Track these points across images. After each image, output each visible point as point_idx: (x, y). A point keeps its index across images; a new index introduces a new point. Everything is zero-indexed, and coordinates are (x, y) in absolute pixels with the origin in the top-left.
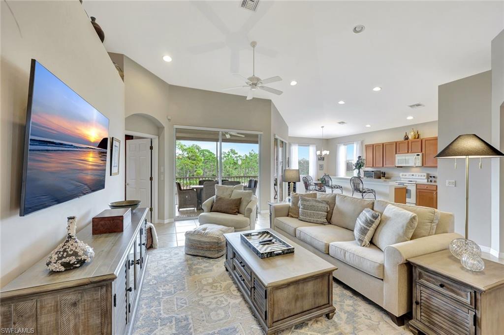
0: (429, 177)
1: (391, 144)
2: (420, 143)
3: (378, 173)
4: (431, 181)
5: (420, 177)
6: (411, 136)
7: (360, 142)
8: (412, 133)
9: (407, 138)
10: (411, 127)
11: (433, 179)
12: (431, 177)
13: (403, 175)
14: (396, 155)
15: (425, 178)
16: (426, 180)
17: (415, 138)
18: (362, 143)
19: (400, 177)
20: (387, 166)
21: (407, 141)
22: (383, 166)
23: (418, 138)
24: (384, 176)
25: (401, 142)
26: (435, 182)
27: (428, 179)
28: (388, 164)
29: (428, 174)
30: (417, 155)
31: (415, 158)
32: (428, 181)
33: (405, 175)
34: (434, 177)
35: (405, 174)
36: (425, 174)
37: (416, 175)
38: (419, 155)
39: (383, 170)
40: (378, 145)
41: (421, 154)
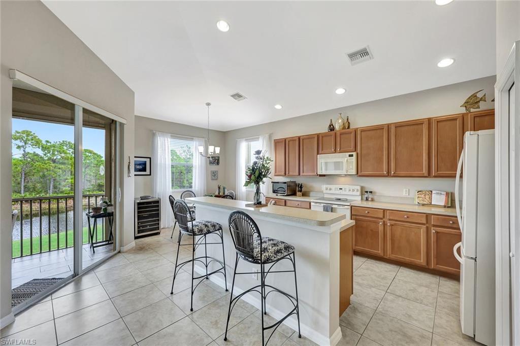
0: (364, 192)
1: (310, 137)
2: (353, 135)
3: (293, 184)
4: (367, 199)
5: (351, 193)
6: (338, 125)
7: (267, 136)
8: (340, 121)
9: (332, 128)
10: (339, 111)
11: (370, 196)
12: (367, 192)
13: (327, 189)
14: (318, 156)
15: (359, 193)
16: (360, 198)
17: (344, 128)
18: (270, 137)
19: (322, 192)
20: (305, 174)
21: (332, 132)
22: (299, 175)
23: (349, 128)
24: (301, 191)
25: (324, 135)
26: (373, 200)
27: (362, 194)
28: (306, 171)
29: (362, 188)
30: (349, 156)
31: (347, 160)
32: (362, 199)
33: (330, 189)
34: (371, 192)
35: (329, 186)
36: (359, 188)
37: (345, 189)
38: (352, 156)
39: (299, 180)
40: (292, 140)
41: (354, 154)
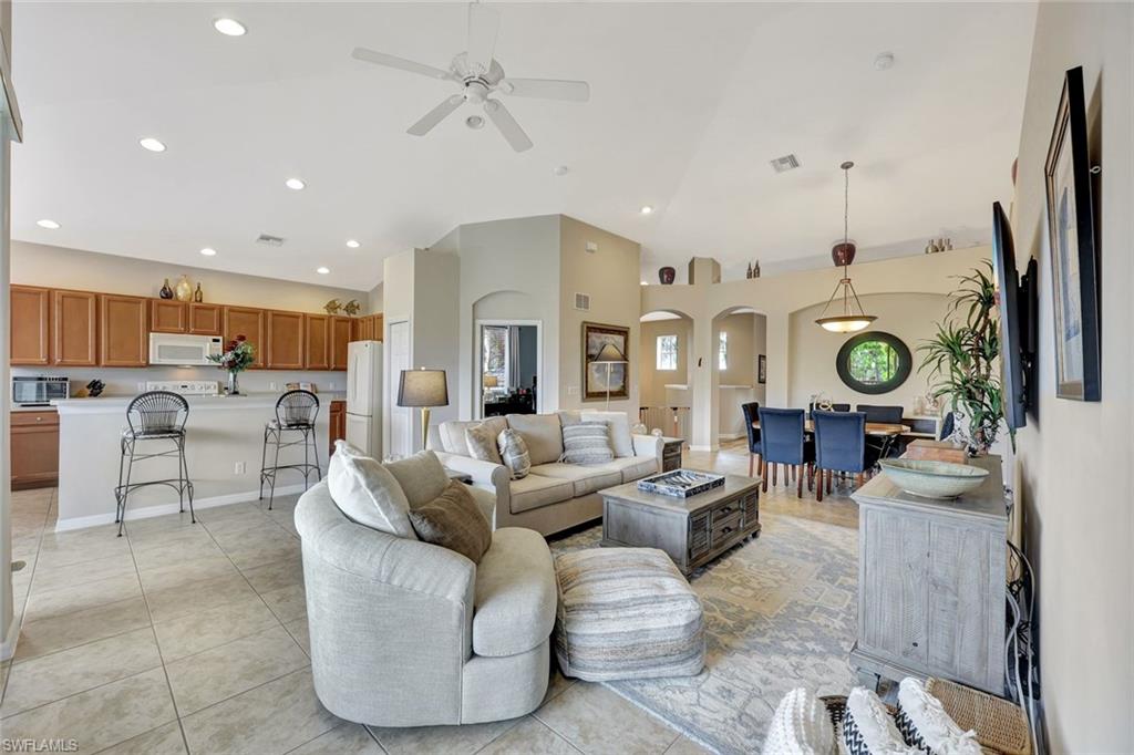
0: (221, 389)
2: (216, 313)
5: (204, 391)
6: (182, 292)
8: (185, 286)
9: (168, 294)
14: (151, 334)
20: (113, 363)
21: (170, 300)
22: (97, 363)
23: (200, 301)
25: (153, 302)
28: (117, 359)
30: (215, 340)
31: (211, 346)
35: (160, 383)
36: (216, 384)
37: (193, 387)
38: (218, 341)
40: (74, 295)
41: (221, 338)
